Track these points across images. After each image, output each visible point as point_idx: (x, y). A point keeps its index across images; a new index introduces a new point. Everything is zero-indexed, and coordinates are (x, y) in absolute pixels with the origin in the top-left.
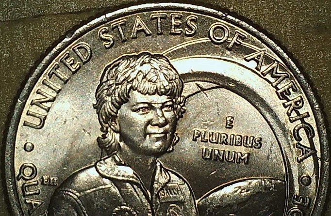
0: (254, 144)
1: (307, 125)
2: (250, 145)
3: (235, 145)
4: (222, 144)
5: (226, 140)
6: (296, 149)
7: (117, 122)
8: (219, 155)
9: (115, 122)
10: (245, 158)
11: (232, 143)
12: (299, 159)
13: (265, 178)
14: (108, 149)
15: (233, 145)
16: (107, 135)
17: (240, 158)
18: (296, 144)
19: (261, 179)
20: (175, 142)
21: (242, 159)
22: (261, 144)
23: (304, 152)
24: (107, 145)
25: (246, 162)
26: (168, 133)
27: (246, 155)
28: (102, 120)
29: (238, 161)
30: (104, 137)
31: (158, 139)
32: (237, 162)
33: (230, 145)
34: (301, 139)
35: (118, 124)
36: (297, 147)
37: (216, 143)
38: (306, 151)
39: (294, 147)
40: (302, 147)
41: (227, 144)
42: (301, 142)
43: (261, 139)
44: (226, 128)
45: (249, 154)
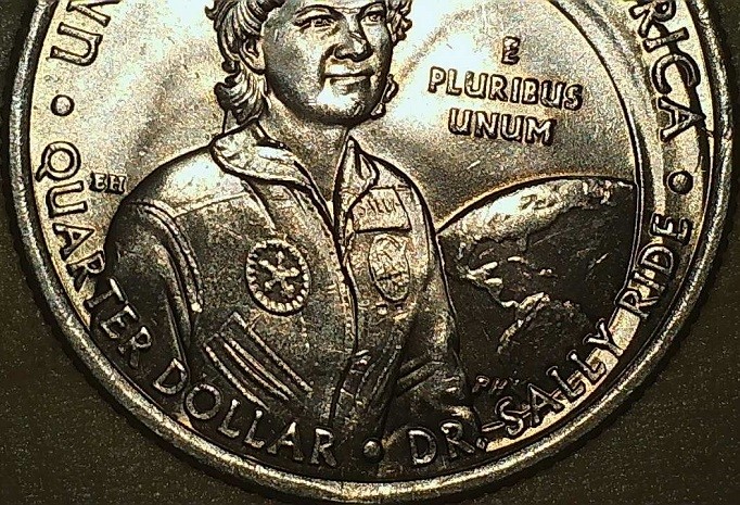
0: (565, 99)
1: (684, 58)
2: (557, 102)
3: (524, 102)
4: (494, 99)
5: (502, 90)
6: (659, 110)
7: (260, 49)
8: (487, 126)
9: (255, 49)
10: (544, 132)
11: (515, 98)
12: (666, 133)
13: (590, 177)
14: (239, 111)
15: (517, 102)
16: (237, 80)
17: (534, 131)
18: (660, 99)
19: (580, 178)
20: (389, 93)
21: (537, 134)
22: (580, 101)
23: (677, 117)
24: (237, 101)
25: (547, 138)
26: (373, 73)
27: (548, 125)
28: (225, 46)
29: (529, 138)
30: (230, 83)
31: (350, 88)
32: (527, 141)
33: (512, 101)
34: (670, 90)
35: (262, 54)
36: (661, 107)
37: (479, 96)
38: (680, 116)
39: (655, 108)
40: (672, 108)
41: (504, 99)
42: (669, 96)
43: (580, 88)
44: (503, 62)
45: (553, 122)
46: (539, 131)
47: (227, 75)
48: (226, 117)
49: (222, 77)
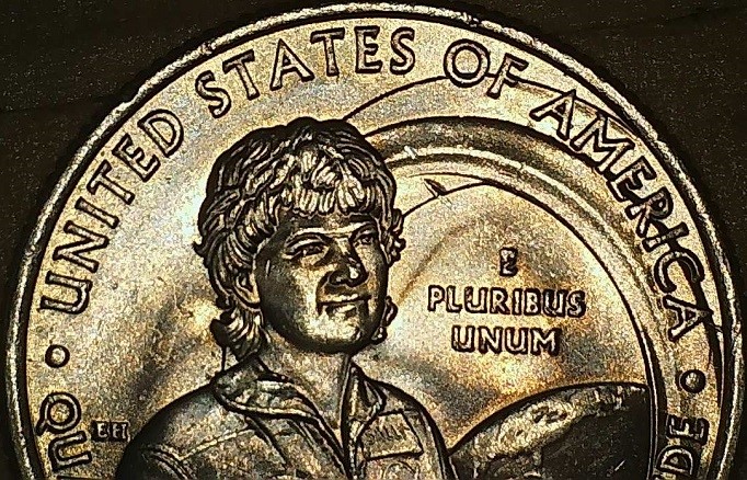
0: (568, 306)
1: (685, 255)
2: (560, 310)
3: (526, 314)
4: (496, 312)
5: (503, 304)
6: (665, 310)
7: (253, 283)
8: (491, 341)
9: (248, 282)
10: (550, 342)
11: (517, 310)
12: (675, 333)
13: (601, 384)
14: (237, 347)
16: (233, 316)
17: (539, 342)
18: (664, 298)
19: (590, 385)
20: (389, 315)
21: (543, 345)
22: (584, 307)
23: (683, 315)
24: (235, 336)
25: (553, 348)
26: (370, 297)
27: (552, 336)
28: (218, 282)
29: (535, 349)
30: (226, 319)
31: (348, 315)
32: (532, 352)
33: (514, 313)
34: (674, 288)
35: (255, 288)
36: (667, 306)
37: (481, 312)
38: (687, 312)
39: (660, 308)
40: (678, 306)
41: (506, 312)
42: (673, 294)
43: (582, 294)
44: (501, 274)
45: (558, 332)
46: (544, 342)
47: (221, 312)
48: (224, 355)
49: (217, 314)
